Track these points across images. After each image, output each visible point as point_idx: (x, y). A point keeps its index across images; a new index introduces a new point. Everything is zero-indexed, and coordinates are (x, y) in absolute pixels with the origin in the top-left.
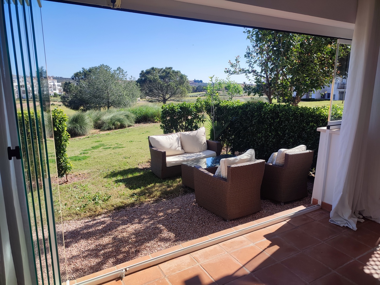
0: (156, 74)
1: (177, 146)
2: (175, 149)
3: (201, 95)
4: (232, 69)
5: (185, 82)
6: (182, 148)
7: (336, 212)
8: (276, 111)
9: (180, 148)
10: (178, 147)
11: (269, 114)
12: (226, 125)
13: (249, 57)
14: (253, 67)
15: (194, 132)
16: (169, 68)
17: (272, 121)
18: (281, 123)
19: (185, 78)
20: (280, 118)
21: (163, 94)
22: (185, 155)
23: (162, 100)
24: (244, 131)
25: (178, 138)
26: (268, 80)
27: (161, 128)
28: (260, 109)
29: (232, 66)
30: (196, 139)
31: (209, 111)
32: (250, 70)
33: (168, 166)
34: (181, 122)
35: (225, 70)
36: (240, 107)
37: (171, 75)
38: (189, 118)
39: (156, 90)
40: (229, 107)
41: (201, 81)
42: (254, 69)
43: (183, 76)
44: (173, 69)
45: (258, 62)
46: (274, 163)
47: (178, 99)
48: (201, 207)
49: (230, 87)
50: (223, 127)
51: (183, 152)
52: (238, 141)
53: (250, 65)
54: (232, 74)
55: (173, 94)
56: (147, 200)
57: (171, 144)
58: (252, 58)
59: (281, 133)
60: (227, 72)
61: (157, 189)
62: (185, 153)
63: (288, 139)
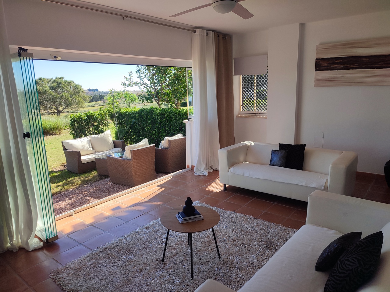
0: (45, 84)
1: (88, 147)
2: (87, 150)
3: (98, 105)
4: (127, 83)
5: (80, 92)
6: (93, 149)
7: (197, 168)
8: (163, 114)
9: (91, 148)
10: (90, 147)
11: (158, 116)
12: (128, 127)
13: (139, 73)
14: (143, 80)
15: (101, 135)
16: (60, 78)
17: (161, 121)
18: (167, 122)
19: (79, 88)
20: (166, 118)
21: (56, 106)
22: (96, 154)
23: (56, 112)
24: (142, 130)
25: (88, 140)
26: (155, 90)
27: (71, 135)
28: (152, 112)
29: (127, 80)
30: (104, 140)
31: (112, 117)
32: (142, 83)
33: (83, 162)
34: (89, 128)
35: (121, 83)
36: (137, 112)
37: (63, 85)
38: (95, 124)
39: (48, 102)
40: (128, 113)
41: (97, 90)
42: (144, 82)
43: (78, 86)
44: (65, 79)
45: (147, 77)
46: (163, 148)
47: (74, 110)
48: (115, 183)
49: (127, 96)
50: (125, 129)
51: (94, 151)
52: (139, 139)
53: (141, 80)
54: (127, 86)
55: (69, 105)
56: (70, 188)
57: (83, 146)
58: (142, 73)
59: (168, 128)
60: (124, 85)
61: (77, 180)
62: (96, 152)
63: (173, 132)
